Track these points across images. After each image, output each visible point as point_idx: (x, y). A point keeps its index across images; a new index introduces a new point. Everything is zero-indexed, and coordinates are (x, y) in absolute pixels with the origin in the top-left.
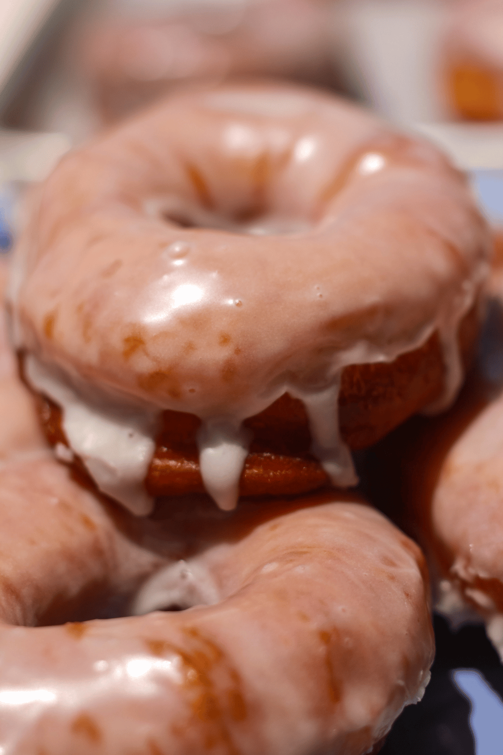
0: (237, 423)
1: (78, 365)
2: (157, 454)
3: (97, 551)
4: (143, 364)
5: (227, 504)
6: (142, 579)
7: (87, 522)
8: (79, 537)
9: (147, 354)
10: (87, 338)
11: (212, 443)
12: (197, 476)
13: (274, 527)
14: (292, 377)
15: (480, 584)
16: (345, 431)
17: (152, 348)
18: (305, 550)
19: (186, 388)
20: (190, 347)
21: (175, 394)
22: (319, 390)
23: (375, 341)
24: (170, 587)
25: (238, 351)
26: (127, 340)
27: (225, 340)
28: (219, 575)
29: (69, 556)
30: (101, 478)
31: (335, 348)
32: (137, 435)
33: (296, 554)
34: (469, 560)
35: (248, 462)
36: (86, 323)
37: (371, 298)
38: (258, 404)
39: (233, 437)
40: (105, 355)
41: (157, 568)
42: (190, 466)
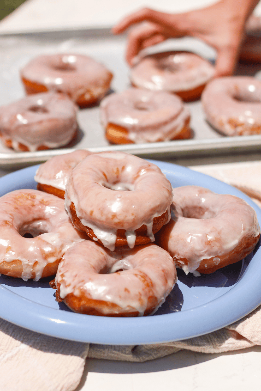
0: (133, 231)
1: (100, 221)
2: (117, 238)
3: (105, 259)
4: (116, 220)
5: (132, 247)
6: (113, 264)
7: (102, 253)
8: (101, 257)
9: (117, 218)
10: (102, 216)
11: (129, 235)
12: (126, 243)
13: (142, 251)
14: (145, 221)
15: (181, 259)
16: (153, 230)
17: (118, 217)
18: (152, 255)
19: (125, 225)
20: (126, 216)
21: (122, 226)
22: (150, 223)
23: (159, 212)
24: (119, 265)
25: (135, 217)
26: (113, 216)
27: (133, 214)
28: (131, 262)
29: (101, 261)
30: (105, 244)
31: (152, 214)
32: (113, 235)
33: (150, 256)
34: (178, 255)
35: (136, 238)
36: (102, 213)
37: (158, 203)
38: (138, 227)
39: (133, 234)
40: (107, 219)
41: (116, 261)
42: (125, 240)
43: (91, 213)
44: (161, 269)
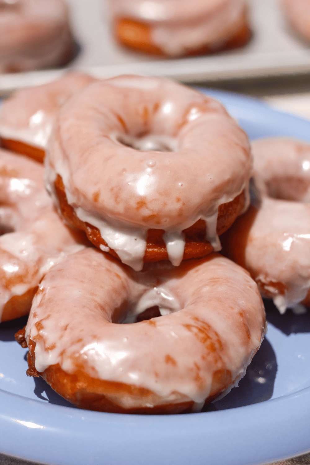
0: (180, 232)
1: (112, 213)
2: (148, 247)
3: (124, 287)
4: (146, 212)
5: (176, 264)
6: (140, 296)
7: (118, 276)
8: (117, 283)
9: (147, 208)
10: (117, 203)
11: (171, 241)
12: (166, 254)
13: (197, 271)
14: (201, 212)
15: (272, 284)
16: (218, 229)
17: (150, 206)
19: (163, 220)
20: (165, 204)
21: (158, 223)
22: (211, 215)
23: (228, 193)
24: (153, 298)
25: (184, 204)
26: (138, 203)
27: (178, 200)
28: (174, 291)
29: (116, 291)
30: (124, 259)
31: (216, 198)
32: (139, 240)
33: (215, 281)
34: (267, 275)
35: (186, 247)
36: (117, 197)
37: (227, 177)
38: (190, 224)
39: (178, 237)
40: (127, 209)
41: (145, 291)
42: (163, 250)
43: (96, 197)
44: (236, 310)
